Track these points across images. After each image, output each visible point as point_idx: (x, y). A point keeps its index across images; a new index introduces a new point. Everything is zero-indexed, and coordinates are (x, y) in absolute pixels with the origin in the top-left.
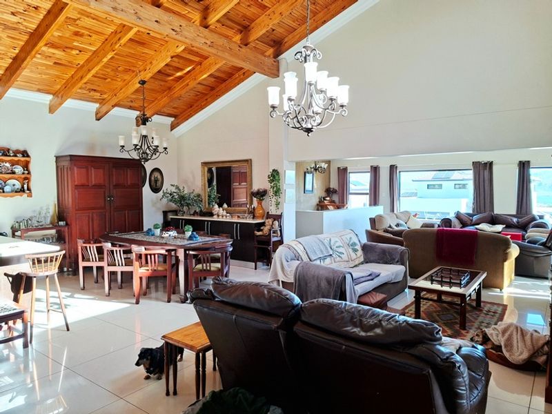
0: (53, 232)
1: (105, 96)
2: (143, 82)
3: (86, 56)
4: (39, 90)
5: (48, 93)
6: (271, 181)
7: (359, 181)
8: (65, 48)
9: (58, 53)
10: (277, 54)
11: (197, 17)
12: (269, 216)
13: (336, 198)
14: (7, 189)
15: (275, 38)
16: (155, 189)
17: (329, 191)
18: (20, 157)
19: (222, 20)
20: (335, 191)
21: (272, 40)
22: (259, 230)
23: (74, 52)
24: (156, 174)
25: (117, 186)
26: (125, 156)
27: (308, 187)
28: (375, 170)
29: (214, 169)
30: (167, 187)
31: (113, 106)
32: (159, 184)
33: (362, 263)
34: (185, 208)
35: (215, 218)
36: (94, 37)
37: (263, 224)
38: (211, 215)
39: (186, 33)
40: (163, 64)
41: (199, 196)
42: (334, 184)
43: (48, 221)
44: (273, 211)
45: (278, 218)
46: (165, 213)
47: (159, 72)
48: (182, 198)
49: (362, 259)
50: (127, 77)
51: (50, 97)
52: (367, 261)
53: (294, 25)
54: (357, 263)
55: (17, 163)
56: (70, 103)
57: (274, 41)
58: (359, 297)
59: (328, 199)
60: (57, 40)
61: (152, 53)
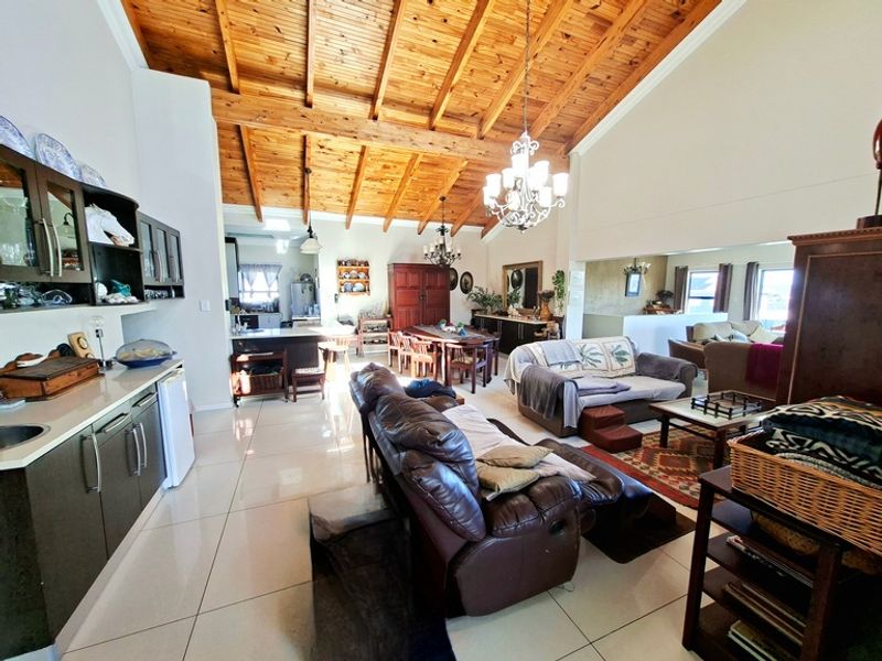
0: (385, 322)
1: (422, 214)
2: (443, 199)
3: (397, 183)
4: (375, 215)
5: (382, 217)
6: (555, 283)
7: (704, 283)
8: (381, 180)
9: (378, 185)
10: (568, 150)
11: (473, 130)
12: (551, 318)
13: (670, 302)
14: (355, 289)
15: (563, 133)
16: (465, 290)
17: (662, 295)
18: (363, 266)
19: (496, 126)
20: (669, 295)
21: (561, 136)
22: (540, 331)
23: (389, 181)
24: (467, 278)
25: (429, 287)
26: (428, 262)
27: (633, 289)
28: (726, 270)
29: (523, 271)
30: (474, 290)
31: (427, 222)
32: (469, 285)
33: (631, 375)
34: (489, 308)
35: (509, 318)
36: (399, 167)
37: (545, 326)
38: (507, 315)
39: (459, 148)
40: (454, 180)
41: (500, 297)
42: (669, 286)
43: (382, 314)
44: (557, 313)
45: (560, 320)
46: (474, 311)
47: (454, 186)
48: (485, 298)
49: (633, 370)
50: (433, 196)
51: (383, 219)
52: (639, 373)
53: (582, 114)
54: (621, 373)
55: (362, 270)
56: (396, 223)
57: (565, 137)
58: (585, 408)
59: (659, 303)
60: (373, 174)
61: (447, 172)
